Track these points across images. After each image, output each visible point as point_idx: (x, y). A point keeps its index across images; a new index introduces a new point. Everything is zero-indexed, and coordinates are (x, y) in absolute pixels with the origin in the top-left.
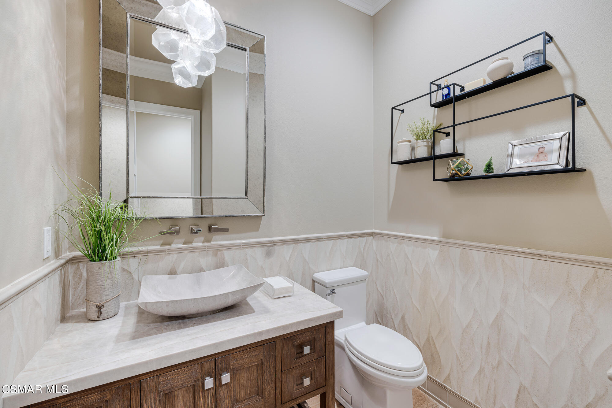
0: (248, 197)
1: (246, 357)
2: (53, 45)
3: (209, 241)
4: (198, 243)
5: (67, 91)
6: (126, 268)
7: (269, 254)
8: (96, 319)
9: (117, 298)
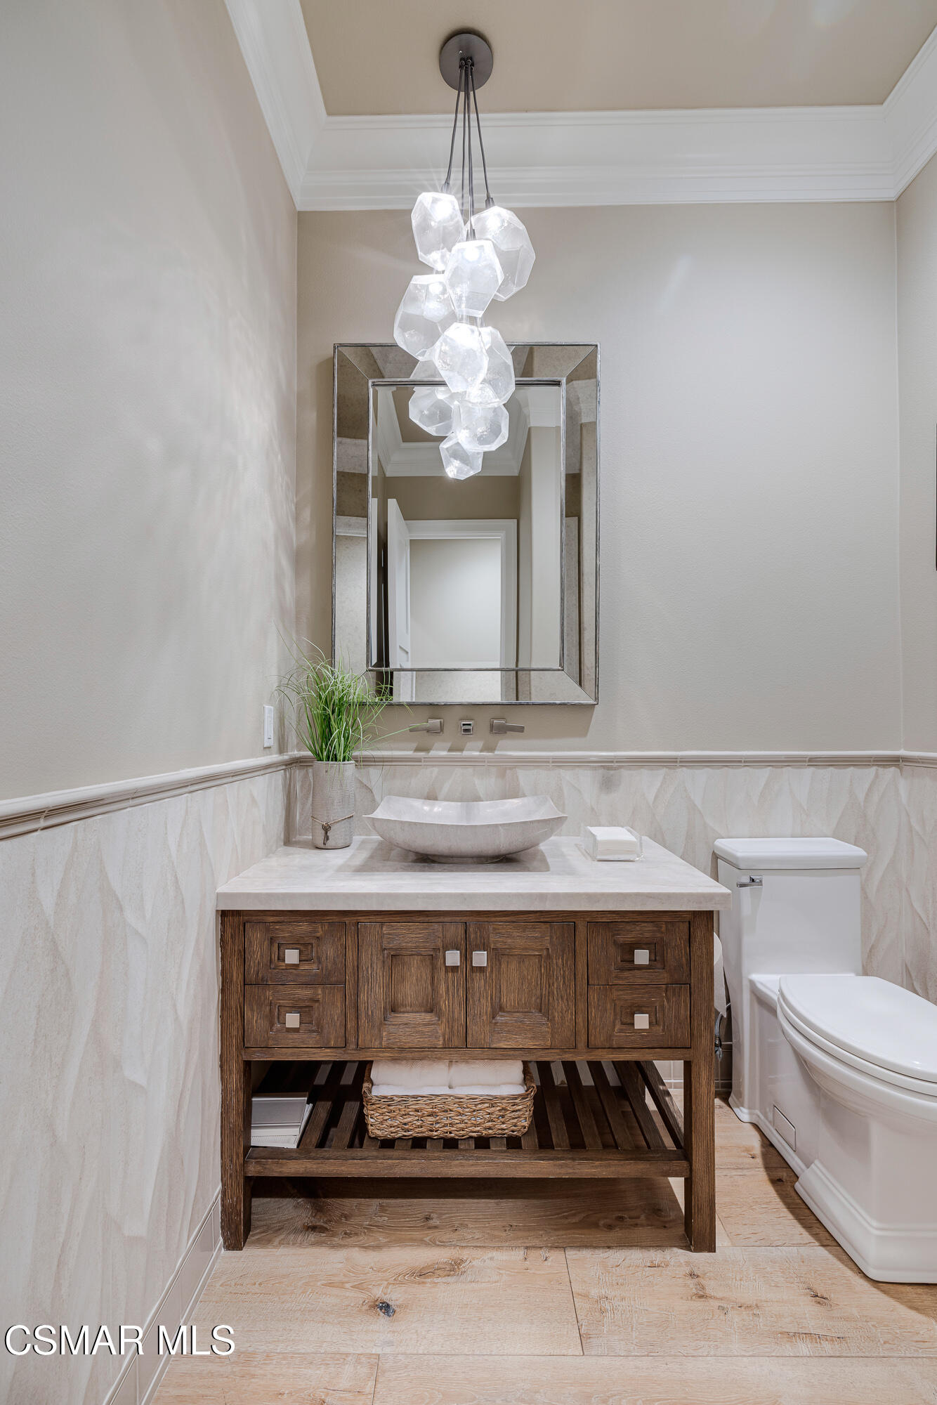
0: (563, 667)
1: (518, 936)
2: (279, 457)
3: (492, 749)
4: (473, 751)
5: (297, 519)
6: (365, 781)
7: (608, 785)
8: (322, 846)
9: (349, 820)
